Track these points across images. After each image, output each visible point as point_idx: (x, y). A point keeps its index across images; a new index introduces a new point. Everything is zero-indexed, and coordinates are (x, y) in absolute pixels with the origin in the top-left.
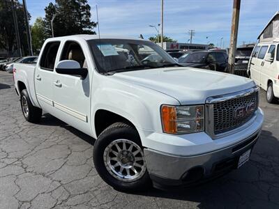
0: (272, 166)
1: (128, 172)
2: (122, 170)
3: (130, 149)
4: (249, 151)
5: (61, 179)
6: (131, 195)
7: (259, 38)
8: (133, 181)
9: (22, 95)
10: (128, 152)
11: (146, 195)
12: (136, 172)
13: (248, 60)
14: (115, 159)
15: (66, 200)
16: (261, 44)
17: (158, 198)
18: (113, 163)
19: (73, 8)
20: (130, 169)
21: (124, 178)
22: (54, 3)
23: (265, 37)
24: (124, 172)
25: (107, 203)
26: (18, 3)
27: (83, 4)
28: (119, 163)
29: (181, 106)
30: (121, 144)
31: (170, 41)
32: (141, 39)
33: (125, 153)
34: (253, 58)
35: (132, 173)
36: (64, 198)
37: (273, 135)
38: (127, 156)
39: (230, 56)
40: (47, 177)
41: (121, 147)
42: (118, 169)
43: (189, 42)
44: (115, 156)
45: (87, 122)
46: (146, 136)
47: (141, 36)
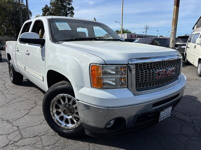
0: (193, 123)
1: (70, 122)
2: (65, 119)
3: (71, 103)
4: (170, 108)
5: (20, 125)
6: (70, 140)
7: (193, 28)
8: (72, 129)
9: (9, 64)
10: (70, 105)
11: (82, 141)
12: (75, 121)
13: (185, 45)
14: (60, 110)
15: (17, 141)
16: (195, 33)
17: (91, 144)
18: (58, 113)
19: (61, 9)
20: (71, 119)
21: (66, 126)
22: (49, 5)
23: (197, 27)
24: (67, 122)
25: (48, 146)
26: (24, 5)
27: (68, 6)
28: (62, 114)
29: (106, 64)
30: (64, 98)
31: (130, 33)
32: (94, 21)
33: (67, 106)
34: (189, 43)
35: (73, 123)
36: (16, 140)
37: (198, 100)
38: (68, 108)
39: (171, 41)
40: (10, 123)
41: (64, 101)
42: (62, 118)
43: (144, 34)
44: (60, 108)
45: (43, 81)
46: (78, 90)
47: (95, 19)
